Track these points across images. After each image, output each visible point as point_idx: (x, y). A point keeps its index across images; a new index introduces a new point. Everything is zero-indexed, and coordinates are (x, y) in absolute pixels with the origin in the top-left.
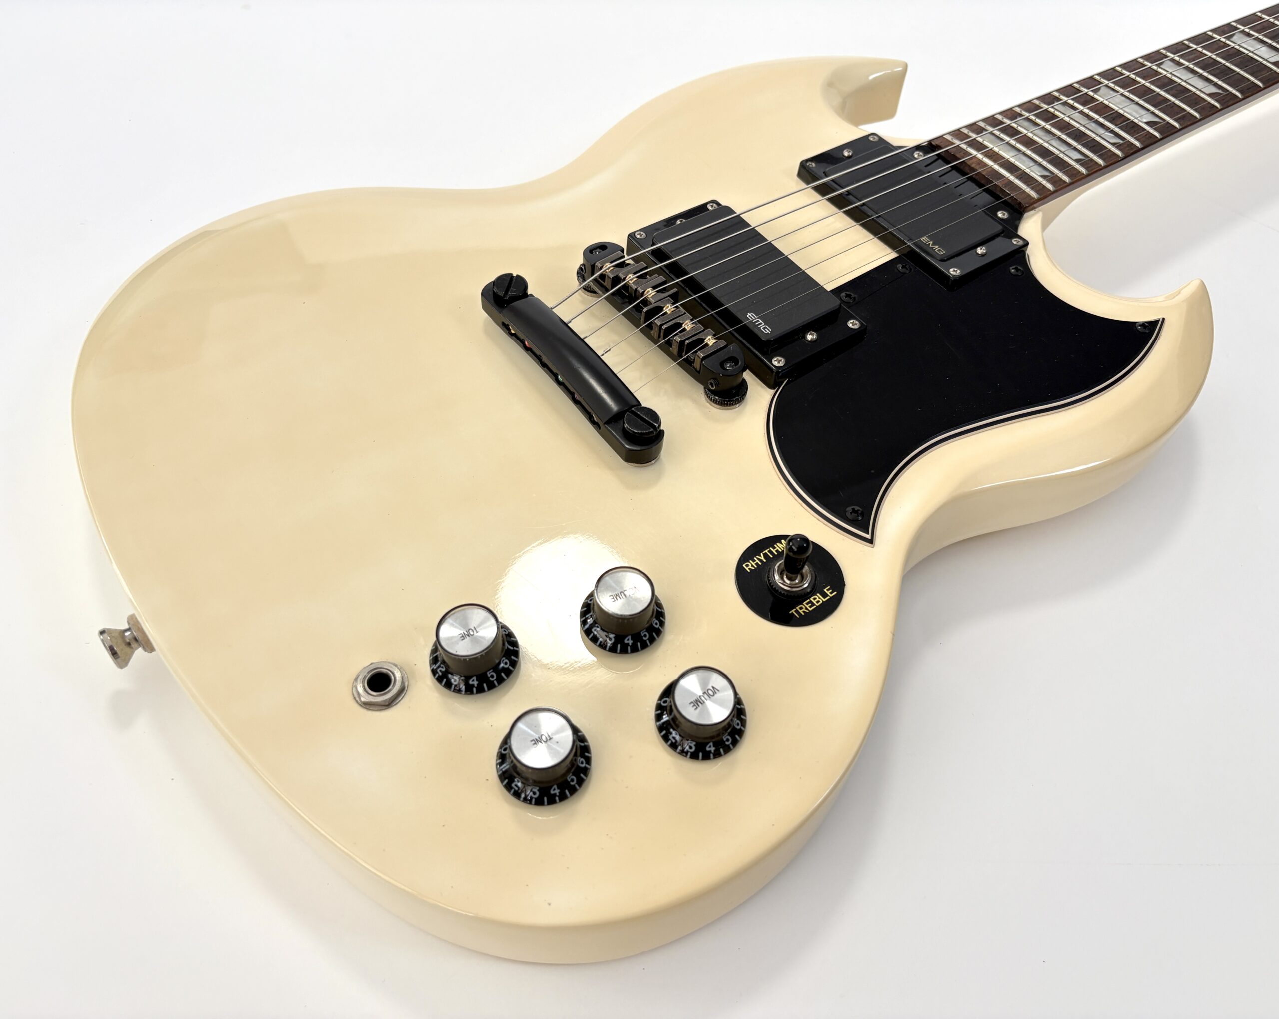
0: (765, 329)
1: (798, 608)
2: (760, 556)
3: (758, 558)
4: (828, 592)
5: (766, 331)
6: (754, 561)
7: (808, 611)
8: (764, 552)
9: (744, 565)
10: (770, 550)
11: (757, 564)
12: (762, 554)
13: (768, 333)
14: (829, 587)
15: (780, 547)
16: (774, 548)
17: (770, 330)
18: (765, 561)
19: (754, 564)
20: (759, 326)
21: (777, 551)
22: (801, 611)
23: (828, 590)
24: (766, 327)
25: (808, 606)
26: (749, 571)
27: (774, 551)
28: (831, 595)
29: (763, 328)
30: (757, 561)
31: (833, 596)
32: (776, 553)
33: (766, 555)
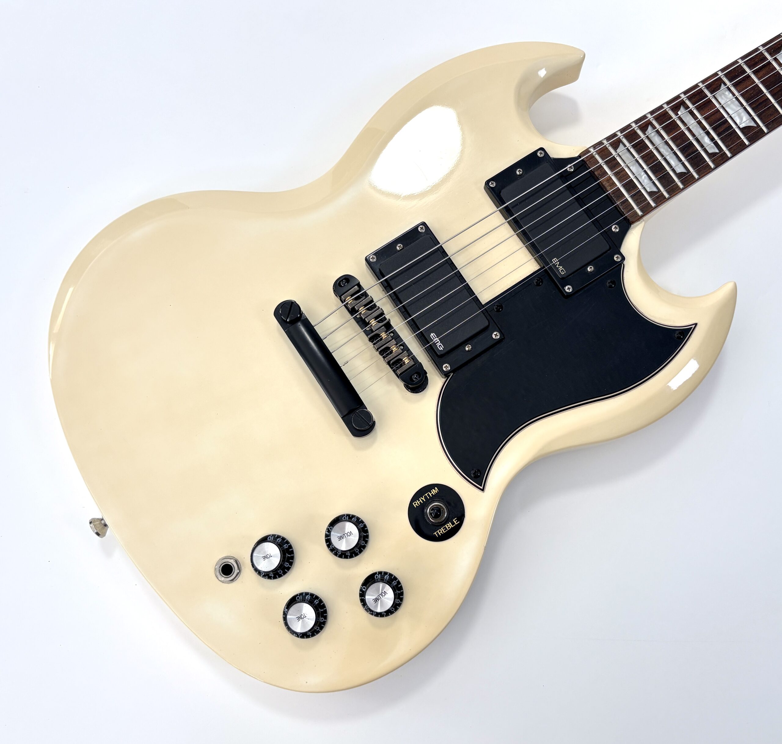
0: (440, 347)
1: (438, 531)
2: (423, 498)
3: (421, 499)
4: (455, 522)
5: (440, 348)
6: (419, 501)
7: (443, 533)
8: (425, 495)
9: (413, 504)
10: (428, 494)
11: (420, 503)
12: (423, 497)
14: (456, 518)
15: (434, 492)
16: (431, 492)
17: (443, 347)
18: (425, 501)
19: (419, 503)
21: (432, 494)
22: (439, 533)
23: (455, 520)
24: (440, 345)
25: (443, 530)
26: (415, 507)
27: (430, 494)
28: (456, 524)
30: (421, 501)
31: (457, 524)
32: (431, 496)
33: (426, 497)
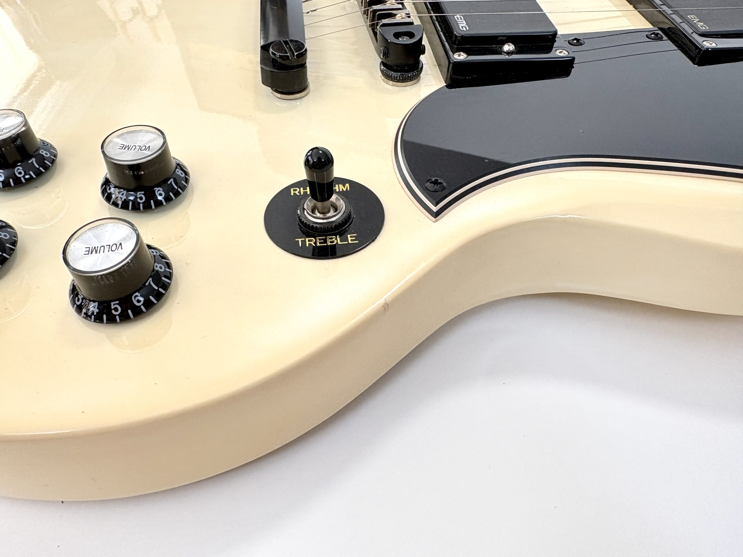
0: (463, 28)
4: (349, 239)
6: (305, 189)
7: (314, 246)
9: (292, 190)
11: (305, 192)
13: (464, 30)
14: (355, 235)
17: (468, 29)
19: (302, 191)
20: (459, 24)
23: (351, 237)
25: (318, 242)
26: (292, 194)
28: (350, 242)
29: (461, 27)
31: (352, 244)
